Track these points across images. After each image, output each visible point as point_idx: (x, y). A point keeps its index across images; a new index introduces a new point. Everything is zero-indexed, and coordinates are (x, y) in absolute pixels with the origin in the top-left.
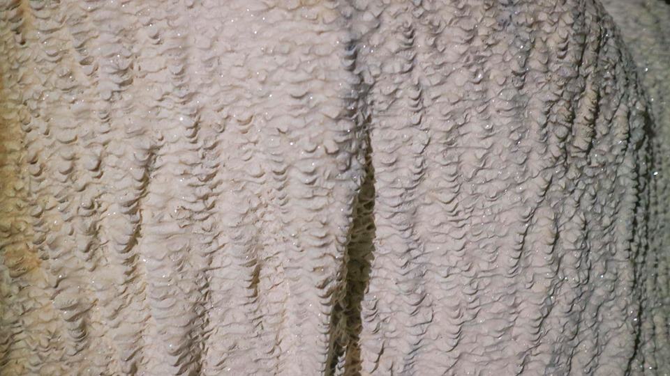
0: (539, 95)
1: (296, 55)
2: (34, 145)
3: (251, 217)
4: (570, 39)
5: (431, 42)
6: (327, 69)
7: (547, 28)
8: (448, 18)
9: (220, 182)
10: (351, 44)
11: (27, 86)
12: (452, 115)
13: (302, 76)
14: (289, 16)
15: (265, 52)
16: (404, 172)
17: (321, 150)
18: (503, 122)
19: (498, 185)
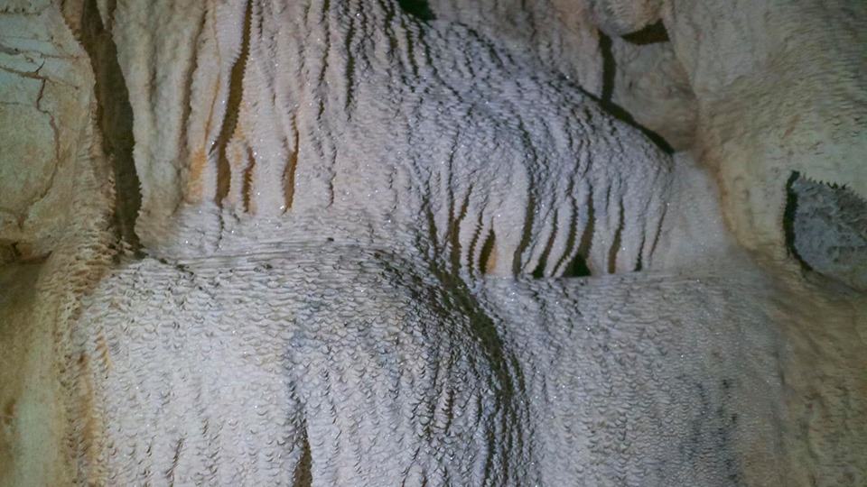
0: (407, 400)
1: (260, 390)
2: (111, 437)
3: (238, 477)
4: (426, 367)
5: (338, 378)
6: (278, 397)
7: (411, 362)
8: (348, 364)
9: (219, 458)
10: (291, 384)
11: (108, 403)
12: (353, 417)
13: (264, 402)
14: (257, 368)
15: (244, 388)
16: (328, 449)
17: (275, 442)
18: (386, 419)
19: (386, 455)
